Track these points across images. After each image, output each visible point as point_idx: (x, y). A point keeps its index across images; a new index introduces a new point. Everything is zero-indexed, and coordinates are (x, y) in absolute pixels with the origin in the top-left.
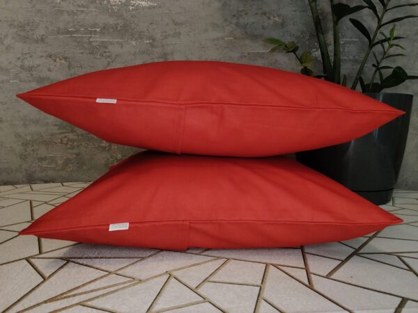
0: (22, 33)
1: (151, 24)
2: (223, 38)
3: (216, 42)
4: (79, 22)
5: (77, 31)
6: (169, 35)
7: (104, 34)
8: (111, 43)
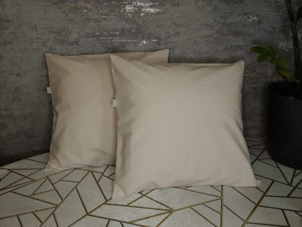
0: (60, 38)
1: (157, 27)
2: (212, 35)
3: (206, 39)
4: (103, 28)
5: (102, 35)
6: (171, 34)
7: (122, 36)
8: (128, 43)
